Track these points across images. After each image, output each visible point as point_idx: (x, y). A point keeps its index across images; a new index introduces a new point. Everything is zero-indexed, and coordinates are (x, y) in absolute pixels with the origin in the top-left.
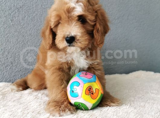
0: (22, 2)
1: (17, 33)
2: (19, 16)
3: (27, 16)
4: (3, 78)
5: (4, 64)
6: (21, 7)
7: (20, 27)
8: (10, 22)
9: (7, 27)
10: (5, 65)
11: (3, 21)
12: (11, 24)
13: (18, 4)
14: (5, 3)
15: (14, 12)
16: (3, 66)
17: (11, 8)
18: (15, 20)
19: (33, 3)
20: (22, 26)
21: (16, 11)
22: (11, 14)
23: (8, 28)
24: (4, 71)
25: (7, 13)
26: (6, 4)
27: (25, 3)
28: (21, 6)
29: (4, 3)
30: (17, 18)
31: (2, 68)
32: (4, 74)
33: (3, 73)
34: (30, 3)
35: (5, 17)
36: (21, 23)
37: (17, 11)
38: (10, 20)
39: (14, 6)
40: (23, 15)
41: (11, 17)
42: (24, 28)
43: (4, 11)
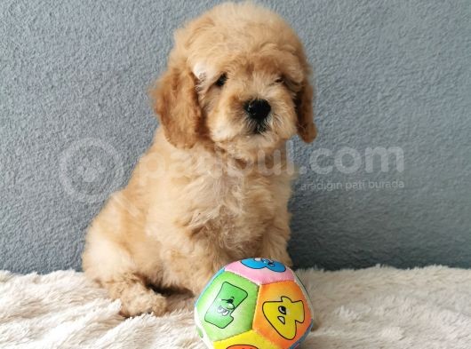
0: (130, 57)
1: (114, 138)
2: (120, 93)
3: (140, 93)
4: (74, 259)
5: (78, 221)
6: (125, 71)
7: (121, 123)
8: (98, 109)
9: (88, 123)
10: (81, 223)
11: (81, 109)
12: (100, 115)
13: (119, 62)
14: (87, 63)
15: (109, 83)
16: (77, 226)
17: (101, 74)
18: (109, 104)
19: (157, 57)
20: (127, 120)
21: (114, 80)
22: (101, 90)
23: (91, 125)
24: (78, 241)
25: (90, 89)
26: (90, 64)
27: (138, 57)
28: (127, 67)
29: (84, 63)
30: (114, 99)
31: (73, 231)
32: (76, 248)
33: (74, 244)
34: (151, 57)
35: (86, 97)
36: (125, 111)
37: (115, 82)
38: (97, 104)
39: (109, 68)
40: (132, 91)
41: (101, 96)
42: (132, 124)
43: (84, 83)
